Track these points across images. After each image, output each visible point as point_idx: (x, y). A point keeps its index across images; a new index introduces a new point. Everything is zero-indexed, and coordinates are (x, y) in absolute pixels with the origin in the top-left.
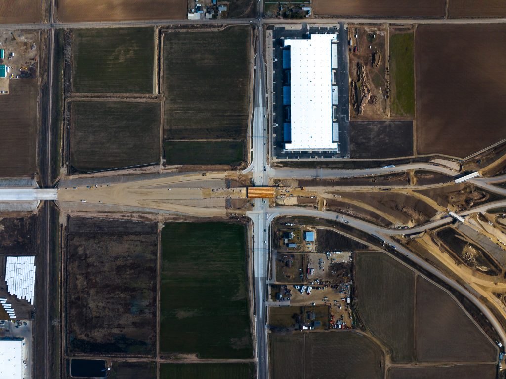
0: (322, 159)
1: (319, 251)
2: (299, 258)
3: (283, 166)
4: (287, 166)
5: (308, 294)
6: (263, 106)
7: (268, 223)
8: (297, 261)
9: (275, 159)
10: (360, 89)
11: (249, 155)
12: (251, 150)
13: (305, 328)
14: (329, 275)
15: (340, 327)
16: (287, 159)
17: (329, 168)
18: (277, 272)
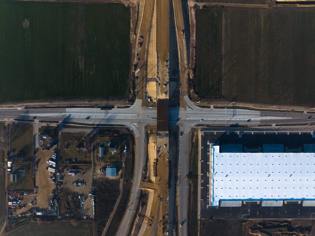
0: (200, 188)
1: (94, 182)
2: (87, 159)
3: (193, 143)
4: (193, 146)
5: (47, 169)
6: (262, 121)
7: (127, 124)
8: (83, 157)
9: (200, 134)
10: (279, 231)
11: (205, 104)
12: (212, 106)
13: (9, 164)
14: (68, 192)
15: (10, 203)
16: (200, 148)
17: (190, 195)
18: (72, 133)
